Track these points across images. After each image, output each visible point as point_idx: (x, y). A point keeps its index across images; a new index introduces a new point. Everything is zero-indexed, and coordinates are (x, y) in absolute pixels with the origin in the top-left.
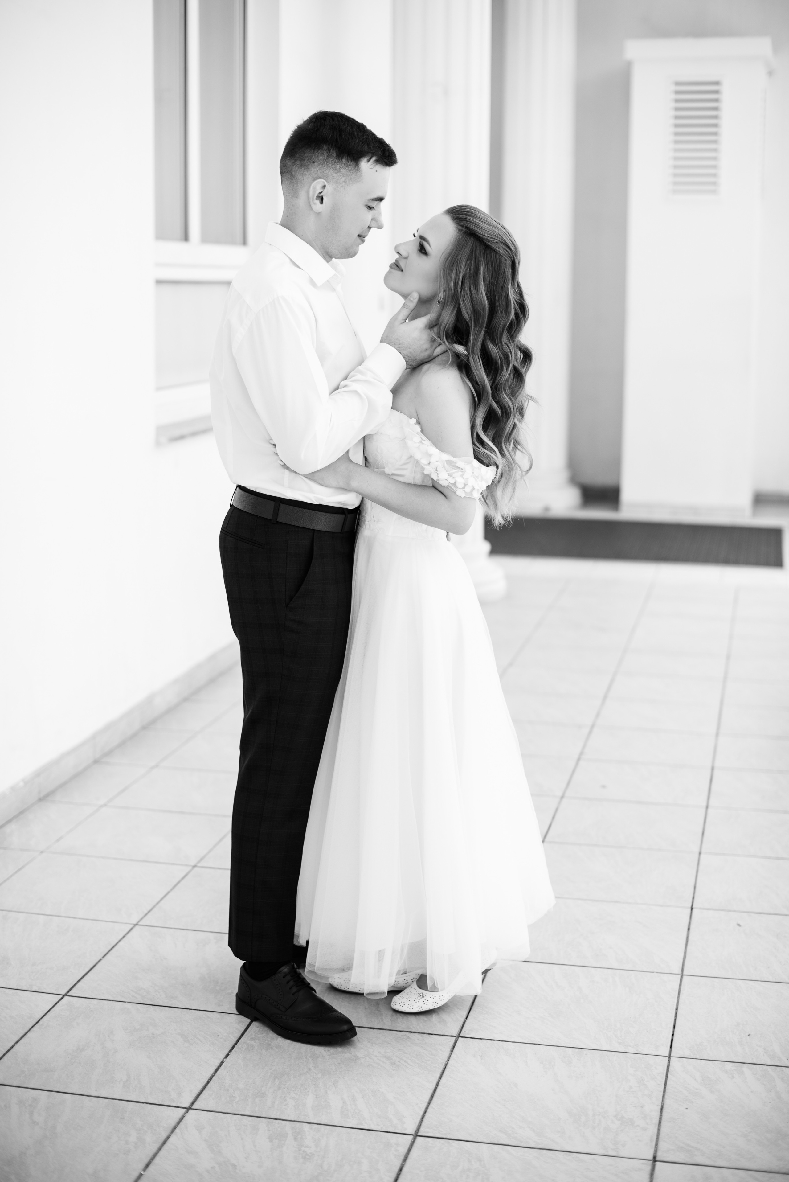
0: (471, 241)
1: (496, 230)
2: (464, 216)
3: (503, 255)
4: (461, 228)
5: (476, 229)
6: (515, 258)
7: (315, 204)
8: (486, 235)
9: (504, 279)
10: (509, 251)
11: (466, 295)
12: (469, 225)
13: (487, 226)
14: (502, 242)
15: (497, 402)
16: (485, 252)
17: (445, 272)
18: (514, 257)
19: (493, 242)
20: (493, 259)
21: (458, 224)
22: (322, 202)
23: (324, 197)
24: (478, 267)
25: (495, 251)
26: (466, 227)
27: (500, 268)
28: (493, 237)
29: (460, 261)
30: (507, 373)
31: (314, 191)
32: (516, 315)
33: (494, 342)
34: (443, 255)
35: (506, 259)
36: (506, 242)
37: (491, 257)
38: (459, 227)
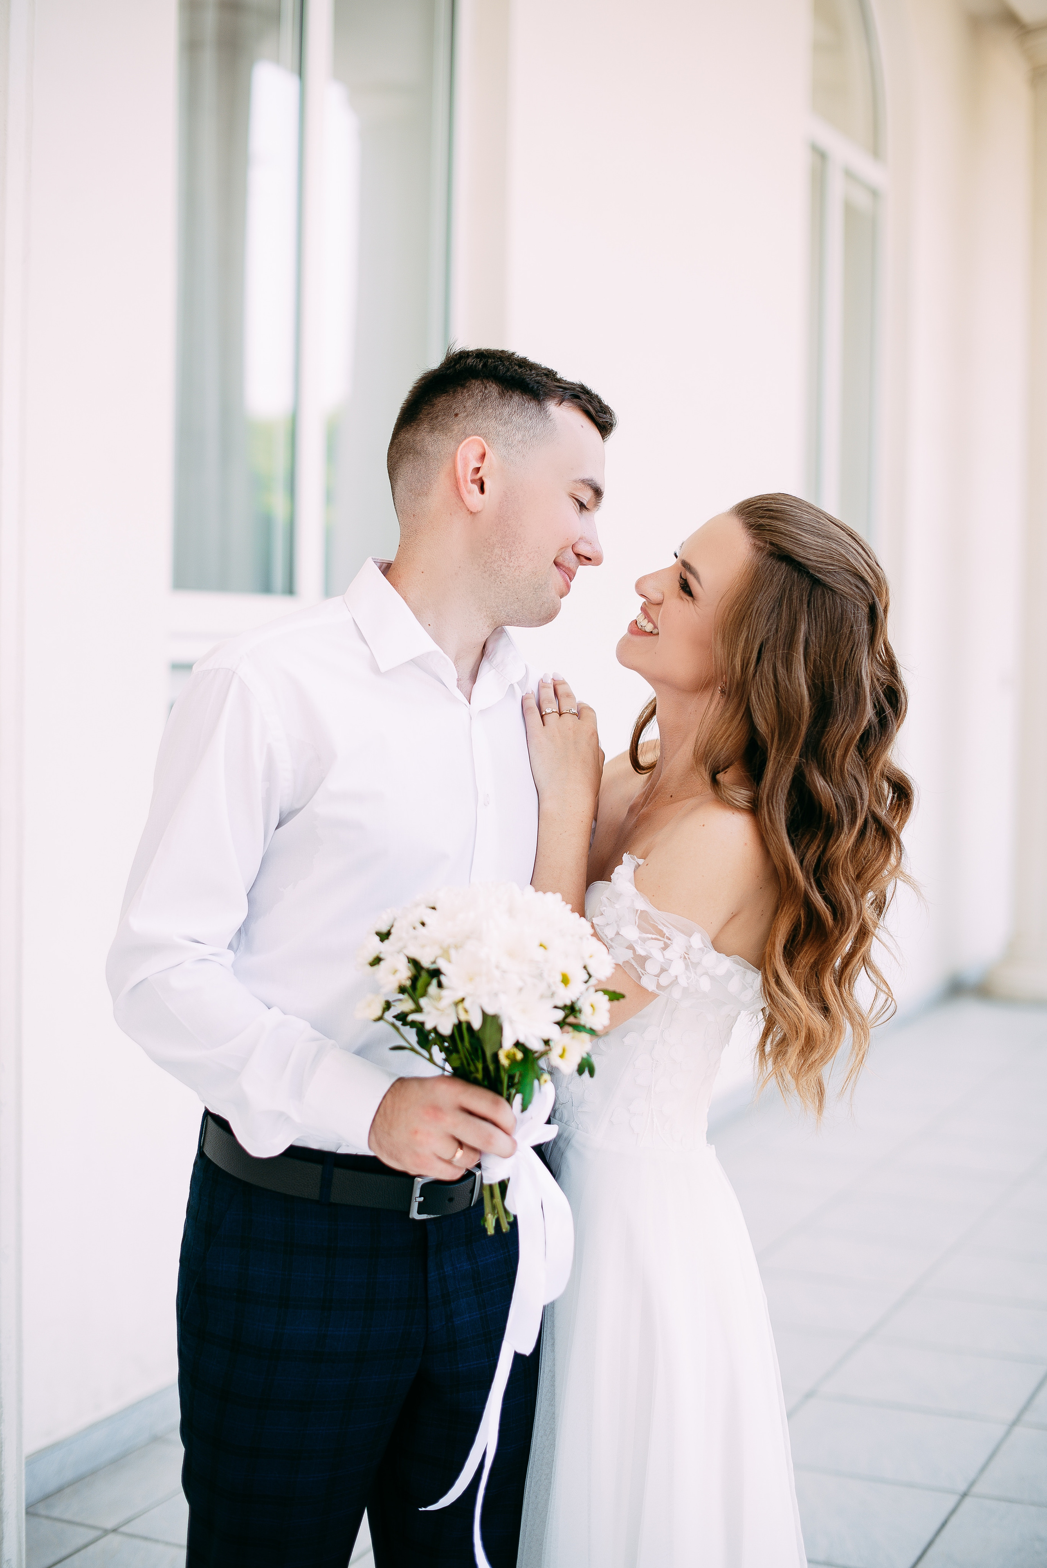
0: (781, 573)
1: (834, 546)
2: (768, 520)
3: (849, 597)
4: (762, 545)
5: (790, 547)
6: (877, 599)
7: (469, 492)
8: (812, 558)
9: (850, 647)
10: (862, 587)
11: (764, 682)
12: (775, 540)
13: (816, 539)
14: (847, 571)
15: (826, 898)
16: (811, 593)
17: (727, 636)
18: (873, 598)
19: (829, 572)
20: (827, 606)
21: (755, 536)
22: (482, 490)
23: (485, 479)
24: (795, 625)
25: (831, 590)
26: (772, 544)
27: (842, 623)
28: (828, 561)
29: (756, 613)
30: (850, 837)
31: (466, 465)
32: (880, 712)
33: (826, 773)
34: (723, 599)
35: (855, 605)
36: (856, 569)
37: (824, 603)
38: (758, 543)
